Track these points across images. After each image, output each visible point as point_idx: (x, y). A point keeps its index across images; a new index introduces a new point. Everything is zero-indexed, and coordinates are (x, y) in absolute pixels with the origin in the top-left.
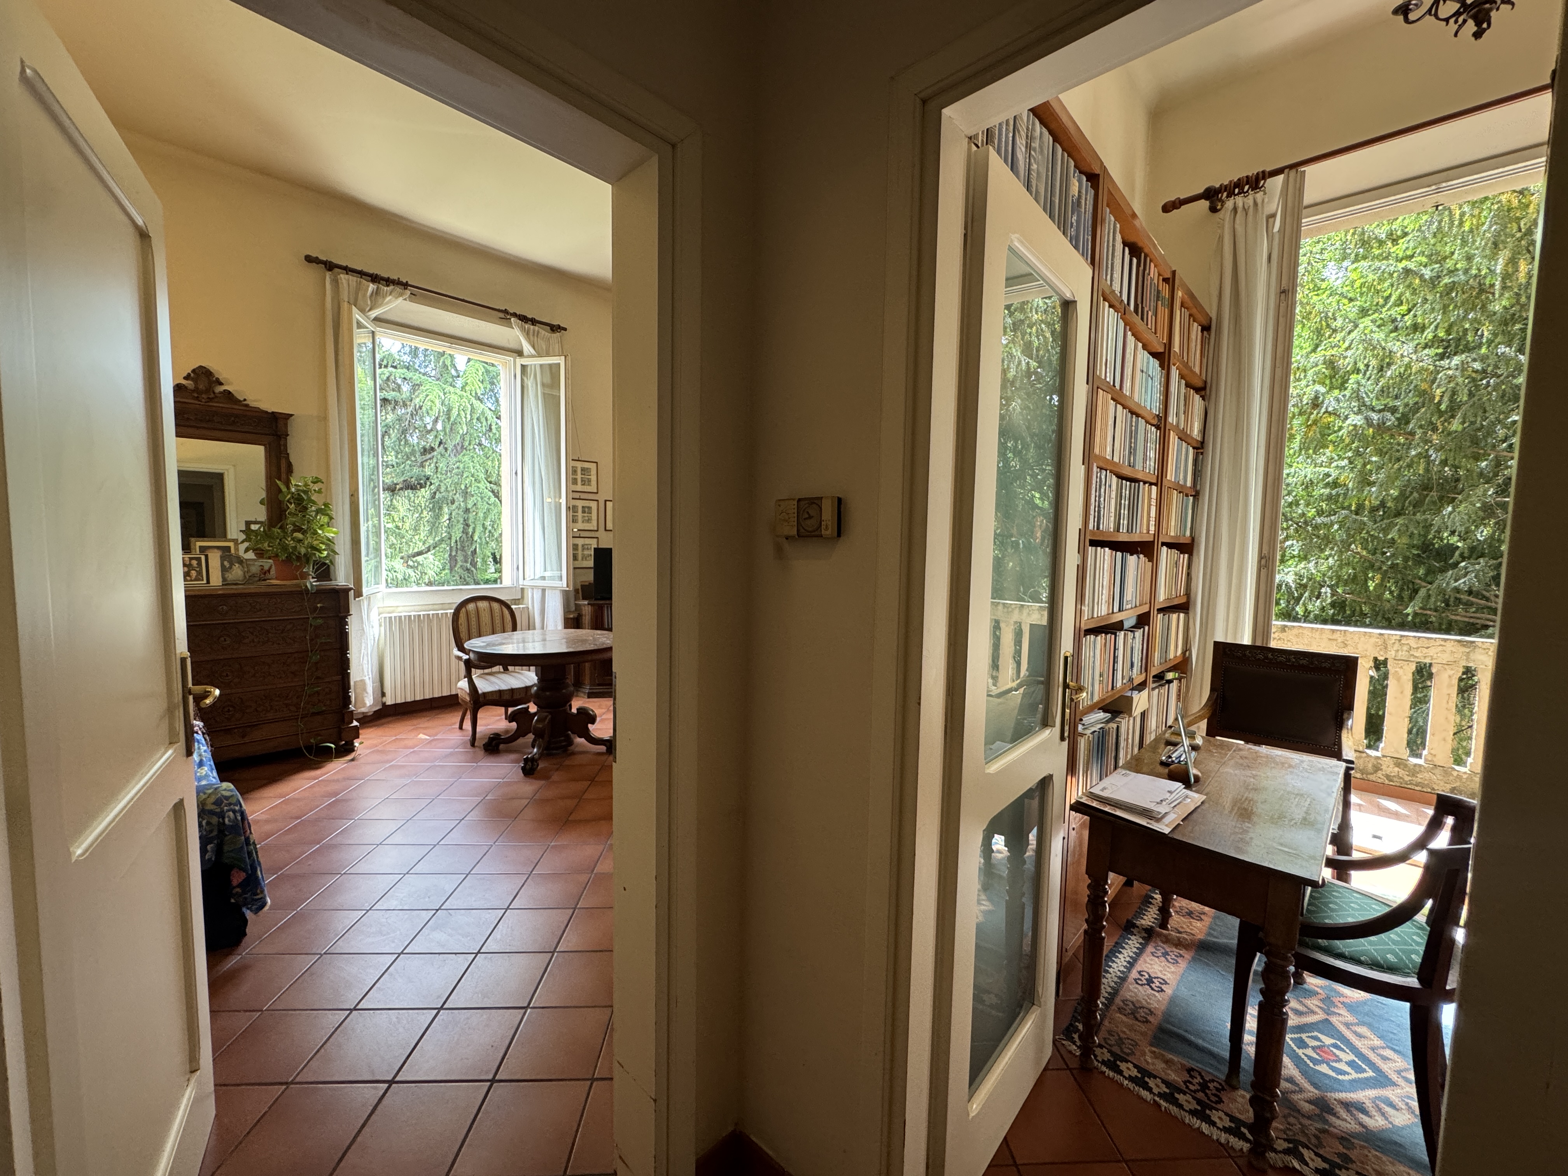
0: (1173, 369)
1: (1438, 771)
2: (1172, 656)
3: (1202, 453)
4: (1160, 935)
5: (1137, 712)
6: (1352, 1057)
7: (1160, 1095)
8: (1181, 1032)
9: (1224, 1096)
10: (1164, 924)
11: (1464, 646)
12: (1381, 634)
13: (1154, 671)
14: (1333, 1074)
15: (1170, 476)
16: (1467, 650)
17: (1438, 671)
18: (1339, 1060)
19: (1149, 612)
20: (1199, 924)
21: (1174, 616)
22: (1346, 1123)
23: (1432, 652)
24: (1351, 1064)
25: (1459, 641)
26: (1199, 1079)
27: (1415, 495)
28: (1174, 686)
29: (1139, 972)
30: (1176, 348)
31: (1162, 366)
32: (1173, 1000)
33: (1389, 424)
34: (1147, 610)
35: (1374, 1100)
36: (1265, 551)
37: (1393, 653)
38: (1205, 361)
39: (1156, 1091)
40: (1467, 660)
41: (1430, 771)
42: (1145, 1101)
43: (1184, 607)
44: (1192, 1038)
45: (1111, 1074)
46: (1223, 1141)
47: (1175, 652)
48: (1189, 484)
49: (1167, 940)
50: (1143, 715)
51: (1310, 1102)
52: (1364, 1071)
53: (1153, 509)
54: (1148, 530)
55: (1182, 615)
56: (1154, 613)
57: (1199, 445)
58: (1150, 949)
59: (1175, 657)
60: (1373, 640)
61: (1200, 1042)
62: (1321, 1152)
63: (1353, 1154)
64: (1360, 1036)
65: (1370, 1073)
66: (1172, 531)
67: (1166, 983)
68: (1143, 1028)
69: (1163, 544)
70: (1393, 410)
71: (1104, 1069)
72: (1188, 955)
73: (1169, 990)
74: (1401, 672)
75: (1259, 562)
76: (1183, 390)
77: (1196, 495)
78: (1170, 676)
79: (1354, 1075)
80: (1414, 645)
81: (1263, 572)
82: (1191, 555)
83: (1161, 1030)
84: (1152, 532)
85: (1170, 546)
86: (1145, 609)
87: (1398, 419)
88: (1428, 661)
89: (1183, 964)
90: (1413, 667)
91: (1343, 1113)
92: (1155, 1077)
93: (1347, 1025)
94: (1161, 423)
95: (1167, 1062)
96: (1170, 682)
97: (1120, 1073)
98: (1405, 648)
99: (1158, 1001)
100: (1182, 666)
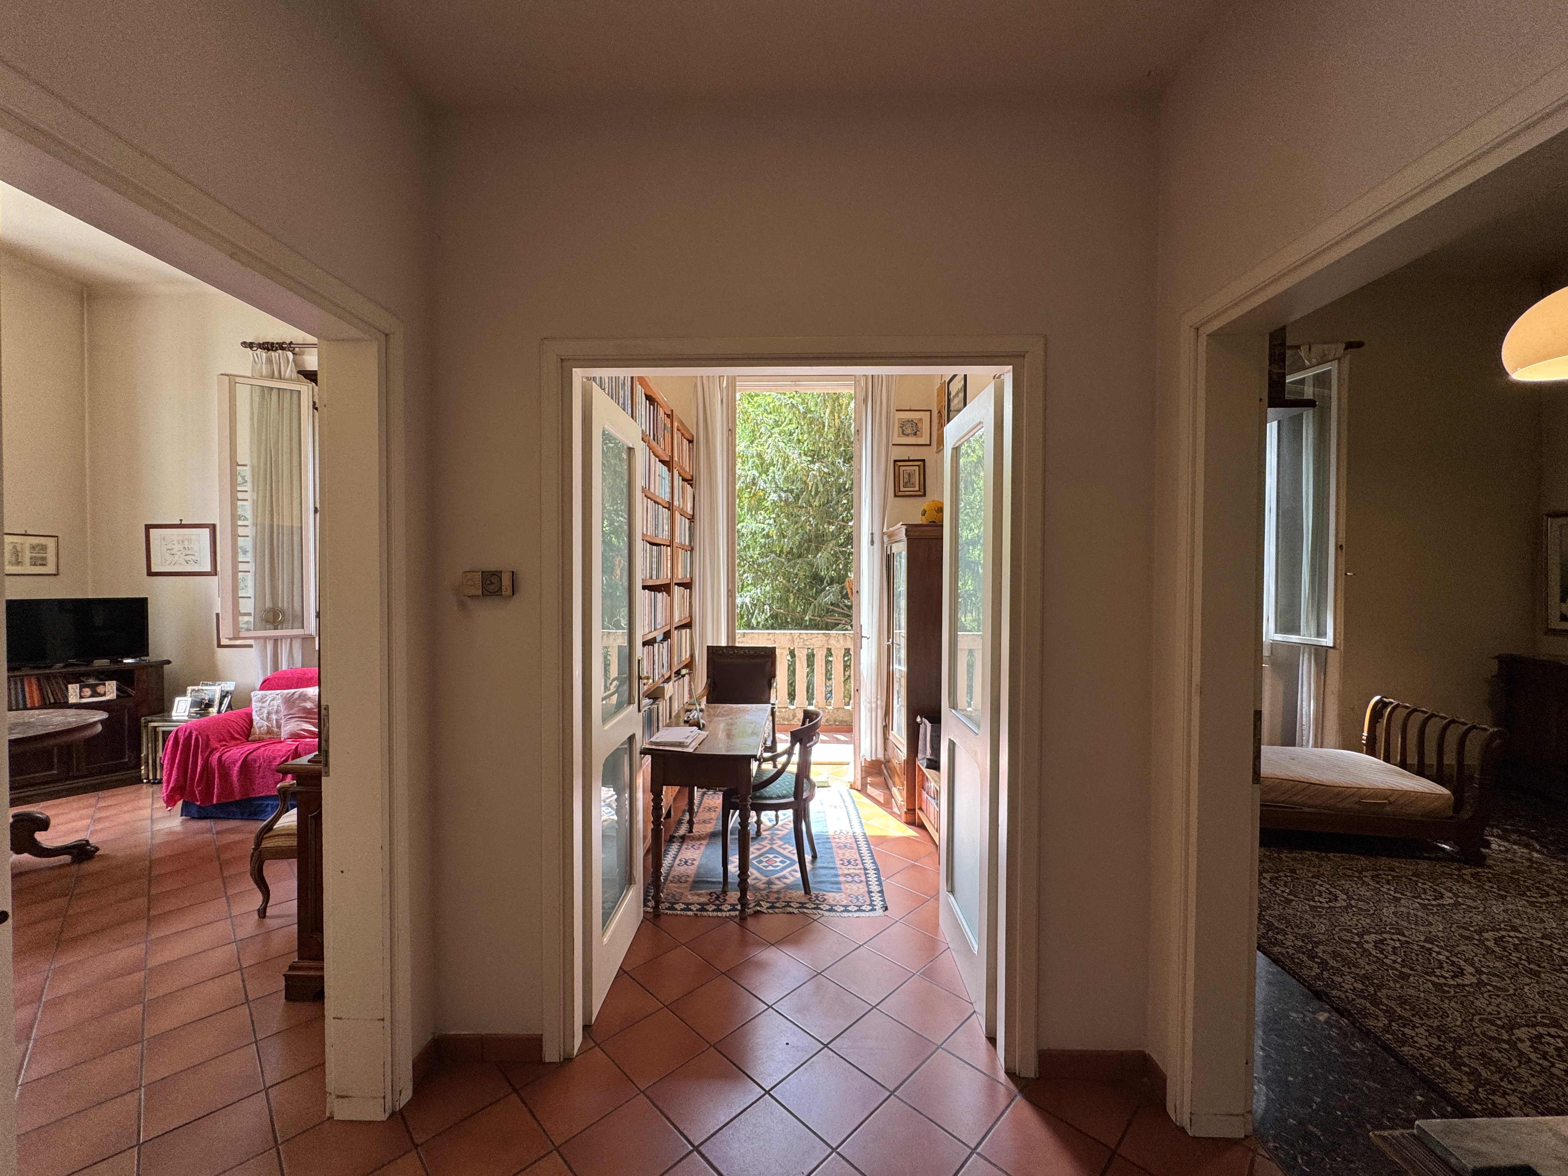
0: (675, 471)
2: (684, 658)
4: (689, 837)
5: (667, 697)
6: (782, 858)
7: (697, 910)
8: (705, 879)
9: (727, 898)
10: (691, 831)
11: (826, 636)
13: (675, 670)
14: (773, 869)
15: (677, 540)
16: (827, 638)
17: (817, 652)
18: (776, 862)
19: (670, 630)
20: (709, 825)
21: (684, 631)
22: (779, 885)
23: (813, 641)
24: (782, 862)
25: (823, 634)
26: (715, 896)
27: (806, 545)
28: (687, 678)
29: (680, 860)
30: (676, 458)
32: (699, 867)
33: (790, 500)
34: (669, 629)
35: (789, 873)
37: (797, 644)
38: (691, 462)
39: (695, 909)
40: (828, 644)
42: (690, 916)
43: (688, 625)
44: (709, 879)
45: (671, 912)
46: (728, 915)
47: (686, 656)
48: (687, 543)
49: (693, 839)
50: (670, 698)
51: (764, 884)
52: (786, 862)
53: (669, 562)
54: (667, 576)
55: (688, 630)
56: (673, 630)
57: (691, 517)
58: (684, 846)
59: (686, 659)
61: (714, 880)
62: (769, 900)
63: (781, 896)
64: (784, 849)
65: (788, 862)
66: (680, 576)
67: (695, 860)
68: (685, 885)
69: (676, 584)
70: (792, 491)
71: (667, 911)
72: (704, 842)
73: (696, 863)
74: (801, 655)
75: (728, 593)
76: (681, 483)
77: (692, 550)
78: (684, 672)
79: (782, 865)
80: (806, 639)
81: (730, 599)
82: (691, 589)
83: (695, 882)
84: (669, 577)
85: (679, 585)
86: (668, 628)
87: (794, 498)
88: (812, 647)
89: (703, 848)
90: (806, 651)
91: (777, 882)
92: (693, 904)
93: (780, 846)
94: (670, 507)
95: (699, 895)
96: (683, 676)
97: (676, 909)
98: (802, 640)
99: (691, 870)
100: (690, 665)
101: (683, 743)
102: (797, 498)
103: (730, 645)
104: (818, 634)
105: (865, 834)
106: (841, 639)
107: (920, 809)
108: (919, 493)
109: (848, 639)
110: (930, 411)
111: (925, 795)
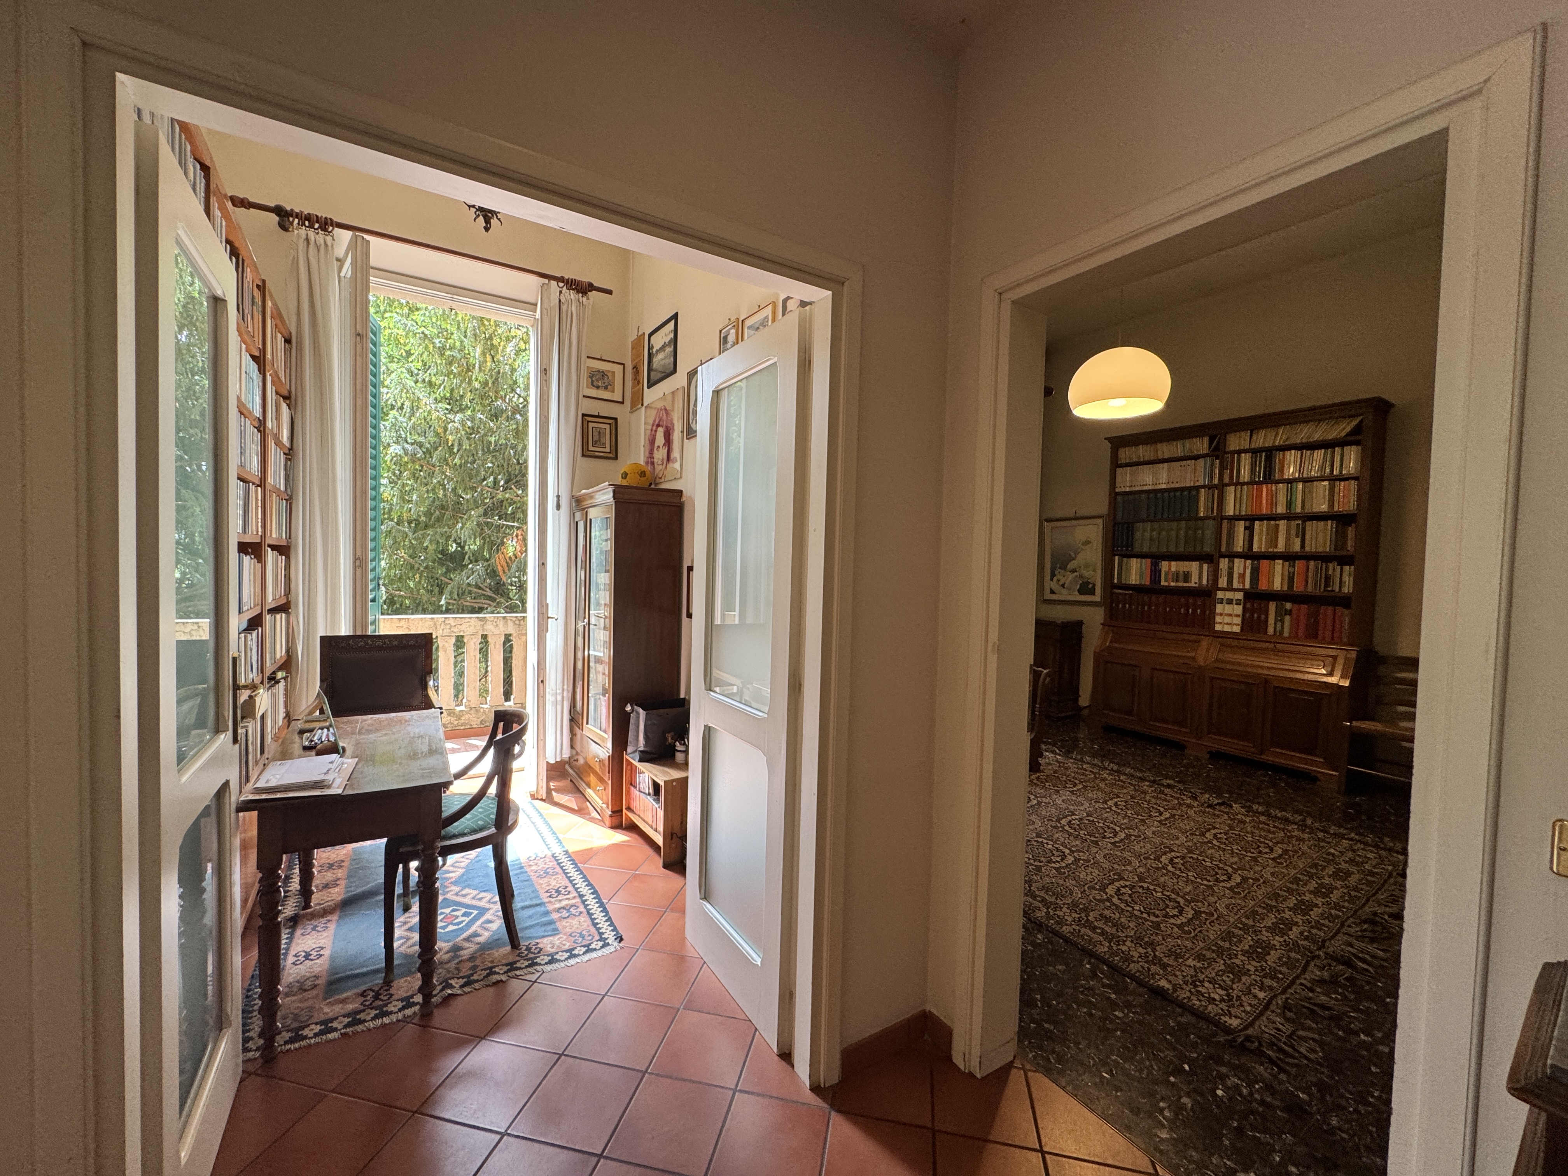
0: (268, 374)
1: (472, 712)
2: (278, 656)
3: (290, 460)
4: (305, 916)
5: (257, 714)
6: (464, 910)
7: (345, 1027)
8: (348, 973)
9: (392, 991)
10: (307, 906)
11: (480, 621)
12: (432, 619)
13: (267, 673)
14: (456, 927)
15: (270, 480)
16: (482, 623)
17: (468, 640)
18: (457, 917)
19: (261, 613)
20: (336, 890)
21: (278, 616)
22: (470, 949)
23: (463, 627)
24: (464, 915)
26: (372, 994)
27: (437, 512)
28: (282, 684)
29: (296, 956)
30: (269, 356)
31: (259, 370)
32: (332, 958)
33: (419, 455)
34: (259, 612)
35: (481, 926)
36: (359, 553)
37: (441, 631)
38: (288, 371)
39: (340, 1027)
40: (483, 630)
41: (467, 713)
42: (335, 1040)
43: (284, 608)
44: (357, 971)
45: (297, 1045)
46: (400, 1017)
47: (280, 652)
48: (282, 488)
49: (314, 916)
50: (262, 717)
51: (448, 952)
52: (471, 913)
53: (260, 509)
54: (257, 532)
55: (284, 615)
56: (265, 612)
57: (287, 452)
58: (299, 932)
59: (282, 657)
60: (428, 623)
61: (365, 970)
62: (461, 974)
63: (477, 962)
64: (464, 896)
65: (475, 912)
66: (275, 535)
67: (322, 948)
68: (315, 992)
69: (269, 546)
70: (421, 445)
71: (288, 1047)
72: (335, 917)
73: (326, 953)
74: (446, 645)
75: (354, 562)
76: (274, 397)
78: (280, 675)
79: (468, 919)
80: (453, 624)
81: (358, 571)
82: (288, 558)
83: (330, 983)
84: (260, 534)
85: (273, 547)
86: (257, 611)
87: (424, 453)
88: (462, 634)
89: (332, 926)
90: (453, 640)
91: (467, 945)
92: (336, 1018)
93: (457, 894)
94: (261, 426)
95: (343, 1001)
96: (278, 682)
97: (306, 1037)
98: (448, 627)
99: (319, 966)
100: (288, 664)
101: (322, 781)
102: (428, 453)
103: (359, 633)
104: (470, 618)
105: (567, 852)
106: (501, 624)
107: (629, 809)
108: (610, 455)
109: (510, 624)
110: (623, 364)
111: (635, 792)
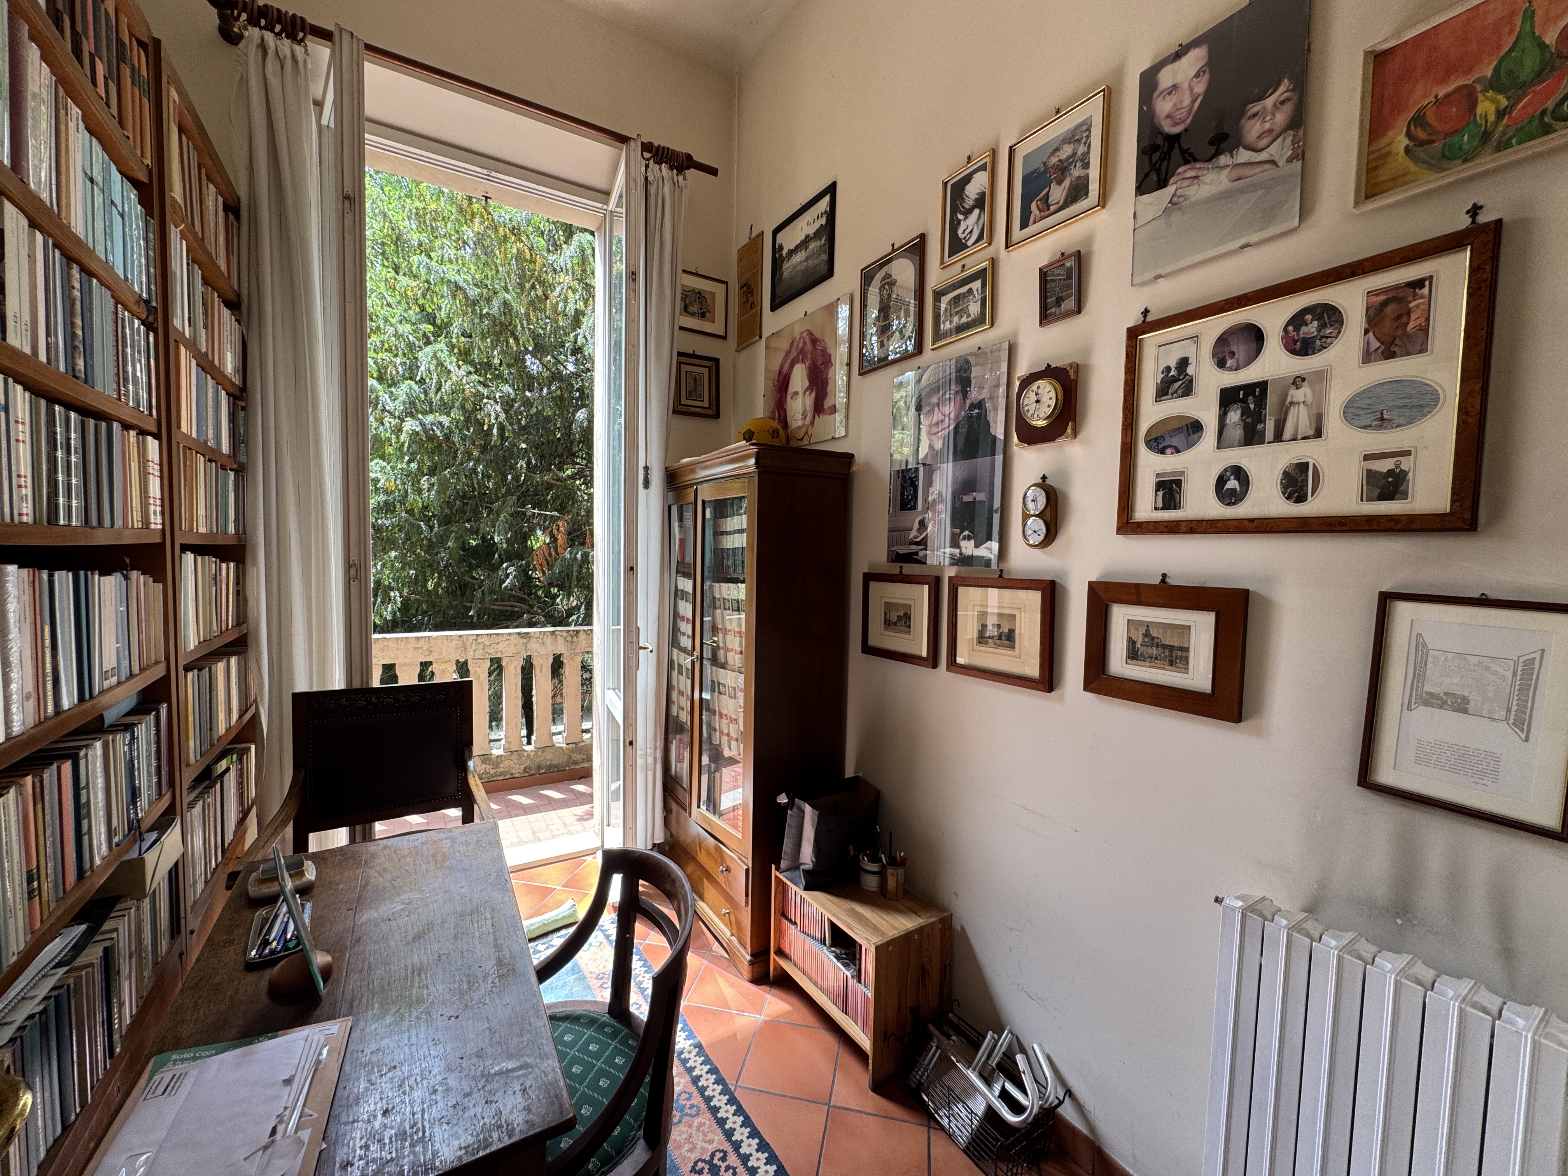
3: (243, 408)
5: (158, 877)
11: (523, 637)
12: (461, 636)
13: (189, 778)
15: (188, 425)
16: (525, 641)
17: (507, 663)
21: (219, 666)
28: (232, 772)
30: (174, 196)
31: (148, 206)
34: (163, 674)
36: (354, 557)
37: (472, 653)
43: (235, 646)
47: (226, 721)
48: (225, 449)
50: (173, 871)
54: (148, 524)
55: (233, 659)
56: (178, 674)
59: (229, 729)
66: (201, 525)
69: (185, 546)
77: (241, 471)
84: (156, 527)
85: (199, 550)
86: (157, 673)
94: (156, 321)
96: (223, 775)
100: (247, 733)
107: (780, 953)
108: (709, 412)
110: (726, 283)
111: (792, 932)
